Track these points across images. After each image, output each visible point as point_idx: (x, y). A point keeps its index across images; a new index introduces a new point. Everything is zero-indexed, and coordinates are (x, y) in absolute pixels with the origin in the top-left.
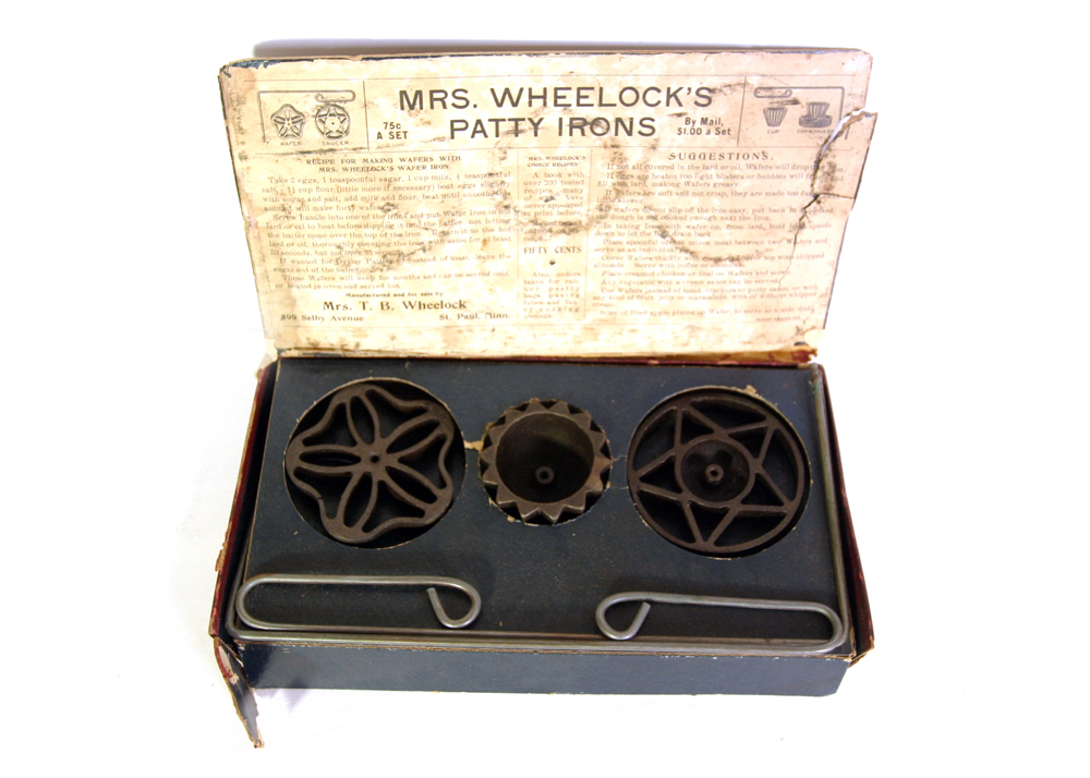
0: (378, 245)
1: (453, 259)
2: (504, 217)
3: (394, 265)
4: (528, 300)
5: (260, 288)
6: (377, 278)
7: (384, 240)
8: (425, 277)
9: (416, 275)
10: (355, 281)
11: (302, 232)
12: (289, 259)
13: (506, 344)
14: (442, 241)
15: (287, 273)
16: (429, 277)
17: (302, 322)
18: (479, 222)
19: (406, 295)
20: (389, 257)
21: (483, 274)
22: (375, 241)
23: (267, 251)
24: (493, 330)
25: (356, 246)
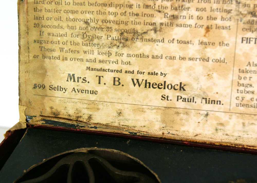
0: (118, 23)
1: (179, 42)
2: (226, 7)
3: (129, 43)
4: (242, 88)
5: (21, 59)
6: (114, 54)
7: (123, 18)
8: (153, 57)
9: (146, 54)
10: (95, 55)
11: (59, 7)
12: (46, 31)
13: (217, 130)
14: (172, 24)
15: (44, 45)
16: (157, 57)
17: (49, 92)
18: (204, 10)
19: (136, 72)
20: (125, 34)
21: (204, 60)
22: (116, 19)
23: (31, 24)
24: (207, 115)
25: (100, 23)
